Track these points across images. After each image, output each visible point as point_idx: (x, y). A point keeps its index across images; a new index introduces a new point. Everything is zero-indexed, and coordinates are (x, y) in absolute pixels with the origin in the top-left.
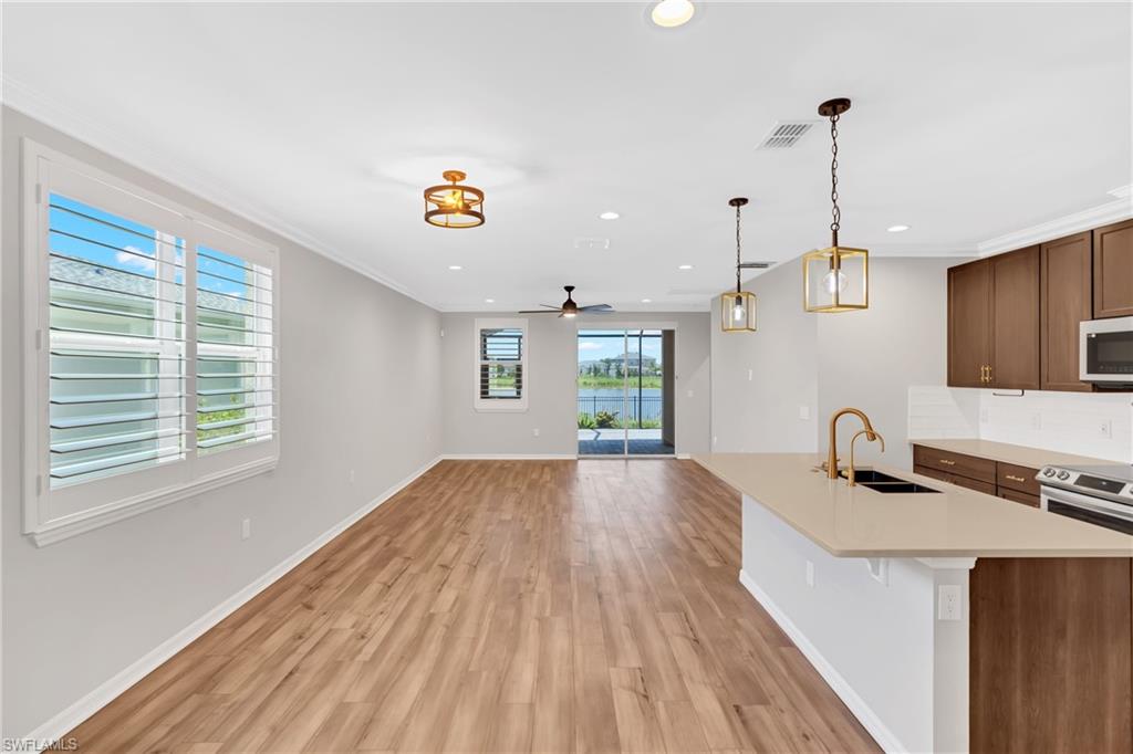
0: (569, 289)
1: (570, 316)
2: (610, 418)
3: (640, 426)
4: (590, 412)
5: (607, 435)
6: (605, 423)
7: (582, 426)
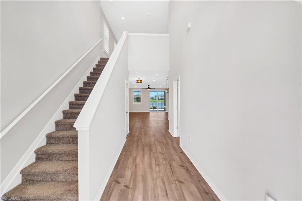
0: (149, 86)
1: (149, 89)
2: (156, 107)
3: (161, 109)
4: (152, 106)
5: (154, 110)
6: (154, 108)
7: (150, 109)
